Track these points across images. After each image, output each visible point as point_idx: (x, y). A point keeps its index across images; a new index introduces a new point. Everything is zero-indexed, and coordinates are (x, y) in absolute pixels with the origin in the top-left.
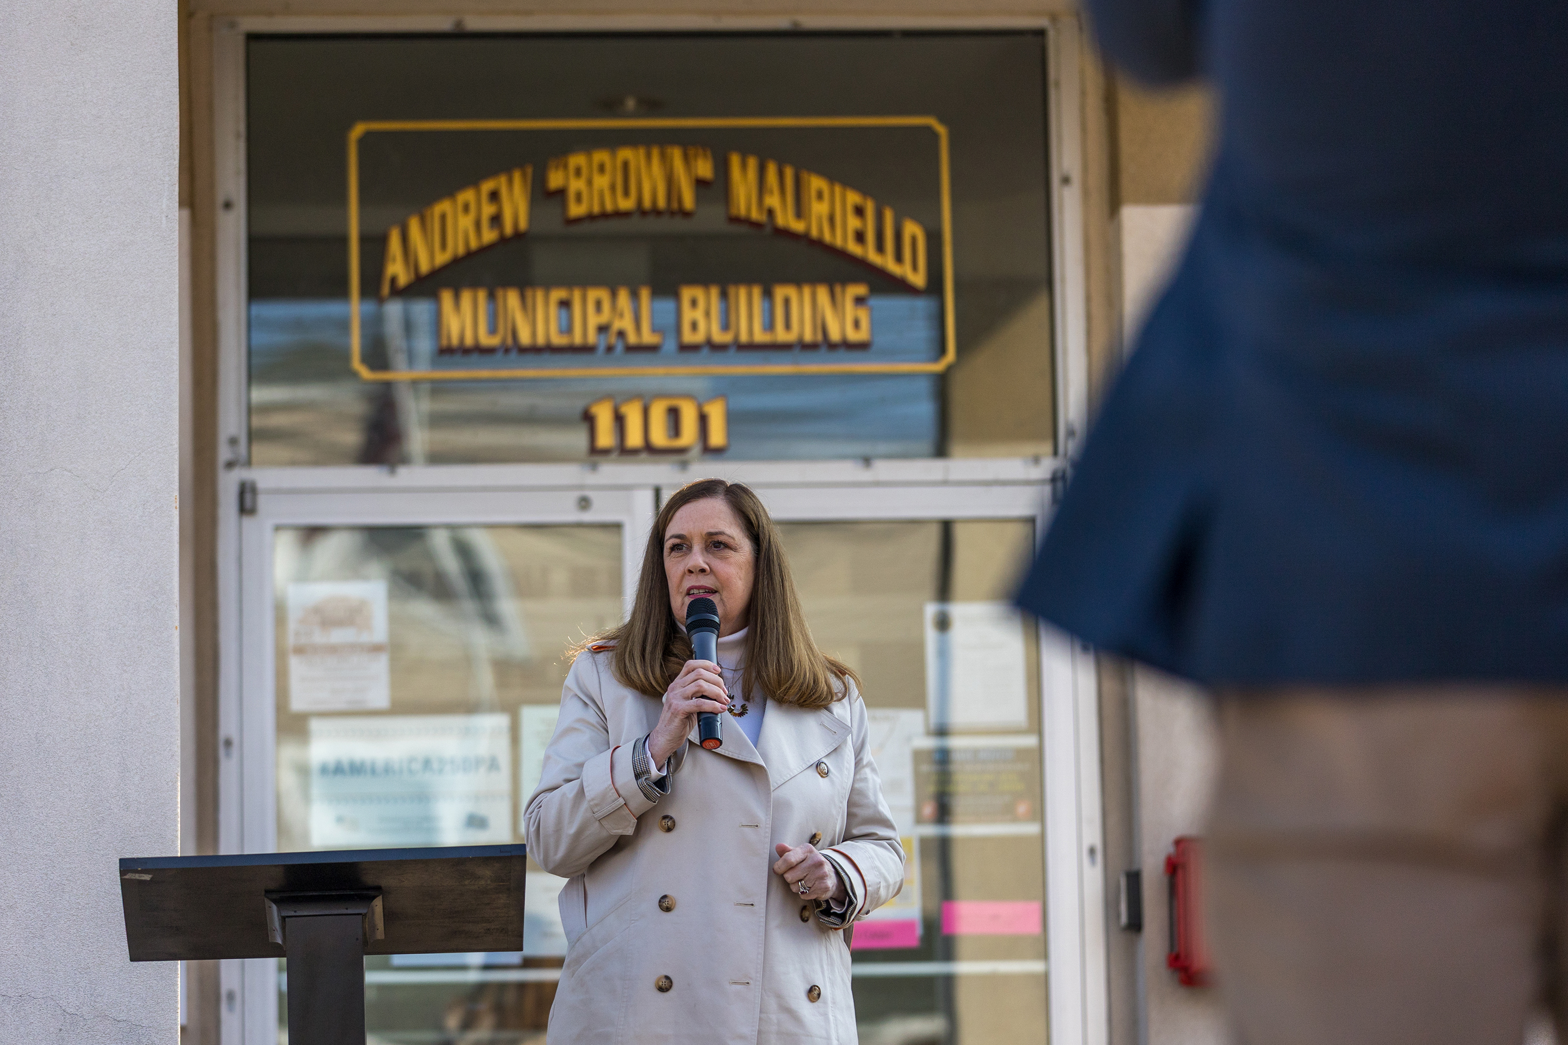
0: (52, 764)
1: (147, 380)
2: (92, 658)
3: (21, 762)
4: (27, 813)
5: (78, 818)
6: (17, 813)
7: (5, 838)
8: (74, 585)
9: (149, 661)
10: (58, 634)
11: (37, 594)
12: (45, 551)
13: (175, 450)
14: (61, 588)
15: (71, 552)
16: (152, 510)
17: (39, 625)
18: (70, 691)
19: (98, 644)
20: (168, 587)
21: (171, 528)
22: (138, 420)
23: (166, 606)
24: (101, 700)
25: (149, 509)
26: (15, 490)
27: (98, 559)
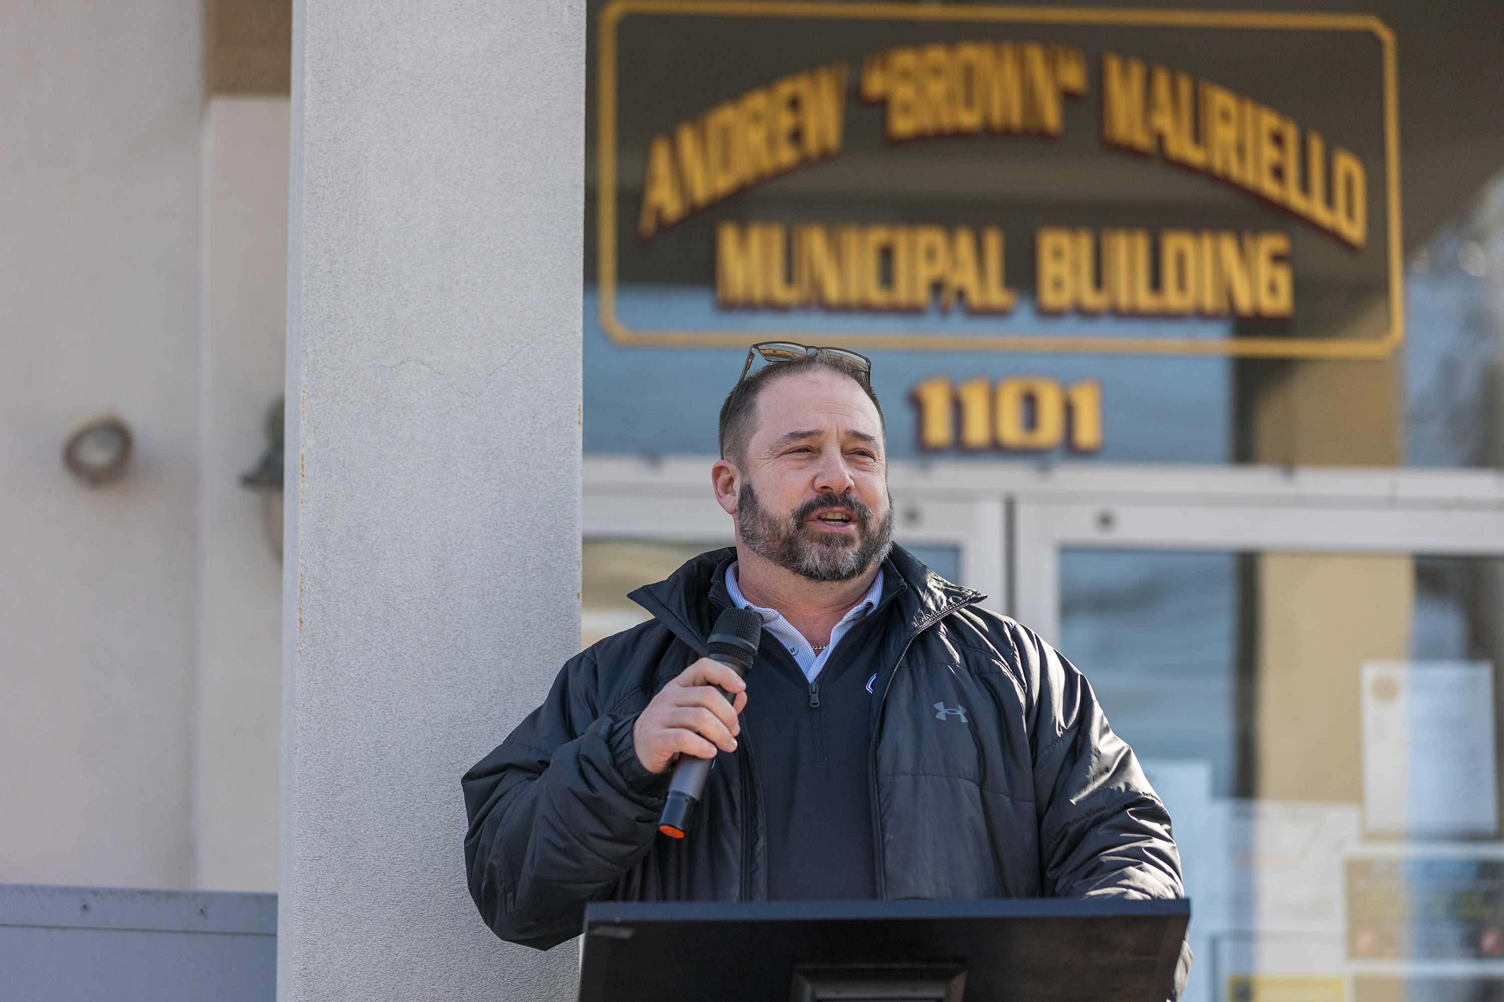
0: (398, 788)
1: (540, 239)
2: (458, 636)
3: (354, 783)
4: (361, 857)
5: (435, 867)
6: (347, 857)
7: (330, 892)
8: (433, 530)
9: (539, 643)
10: (408, 598)
11: (379, 541)
12: (392, 480)
13: (578, 341)
14: (414, 532)
15: (428, 482)
16: (545, 425)
17: (381, 585)
18: (426, 682)
19: (466, 616)
20: (566, 537)
21: (573, 452)
22: (526, 295)
23: (564, 563)
24: (469, 696)
25: (541, 423)
26: (350, 390)
27: (468, 492)
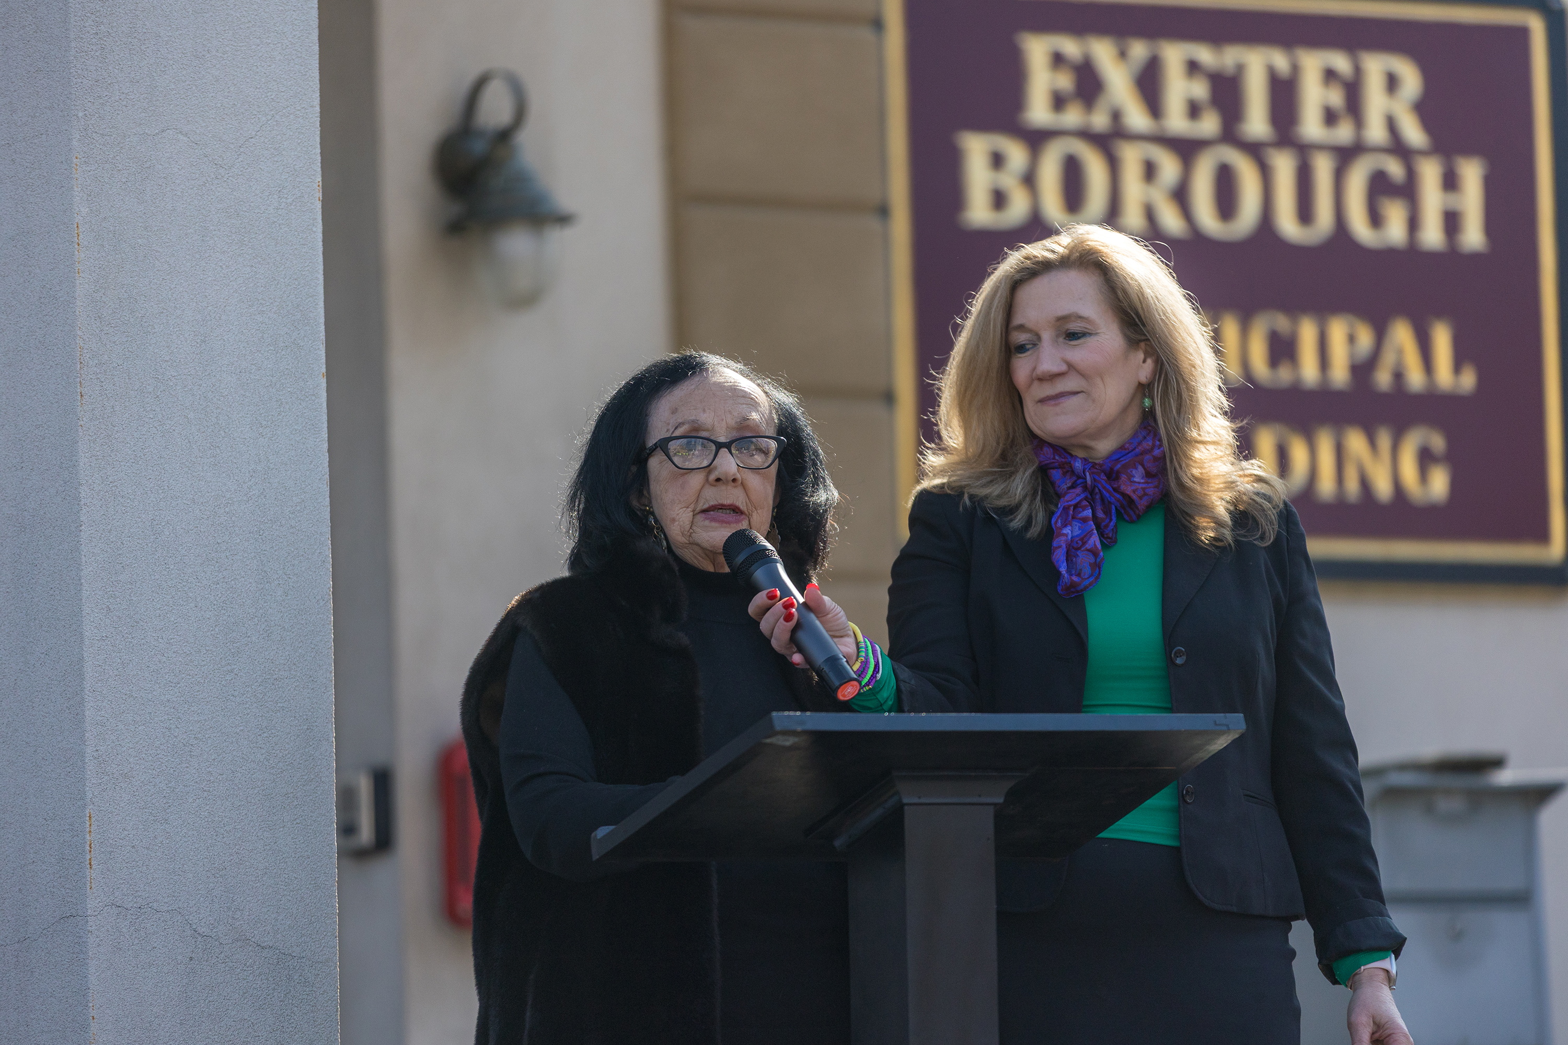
0: (172, 567)
1: (281, 8)
2: (220, 413)
3: (134, 561)
4: (143, 637)
5: (207, 648)
6: (130, 637)
7: (116, 672)
8: (195, 304)
9: (291, 422)
10: (176, 374)
11: (148, 314)
12: (157, 251)
13: (316, 115)
14: (178, 306)
15: (189, 255)
16: (290, 200)
17: (151, 360)
18: (193, 459)
19: (226, 393)
20: (311, 315)
21: (314, 229)
22: (270, 66)
23: (310, 342)
24: (231, 475)
25: (286, 198)
26: (117, 158)
27: (224, 266)
